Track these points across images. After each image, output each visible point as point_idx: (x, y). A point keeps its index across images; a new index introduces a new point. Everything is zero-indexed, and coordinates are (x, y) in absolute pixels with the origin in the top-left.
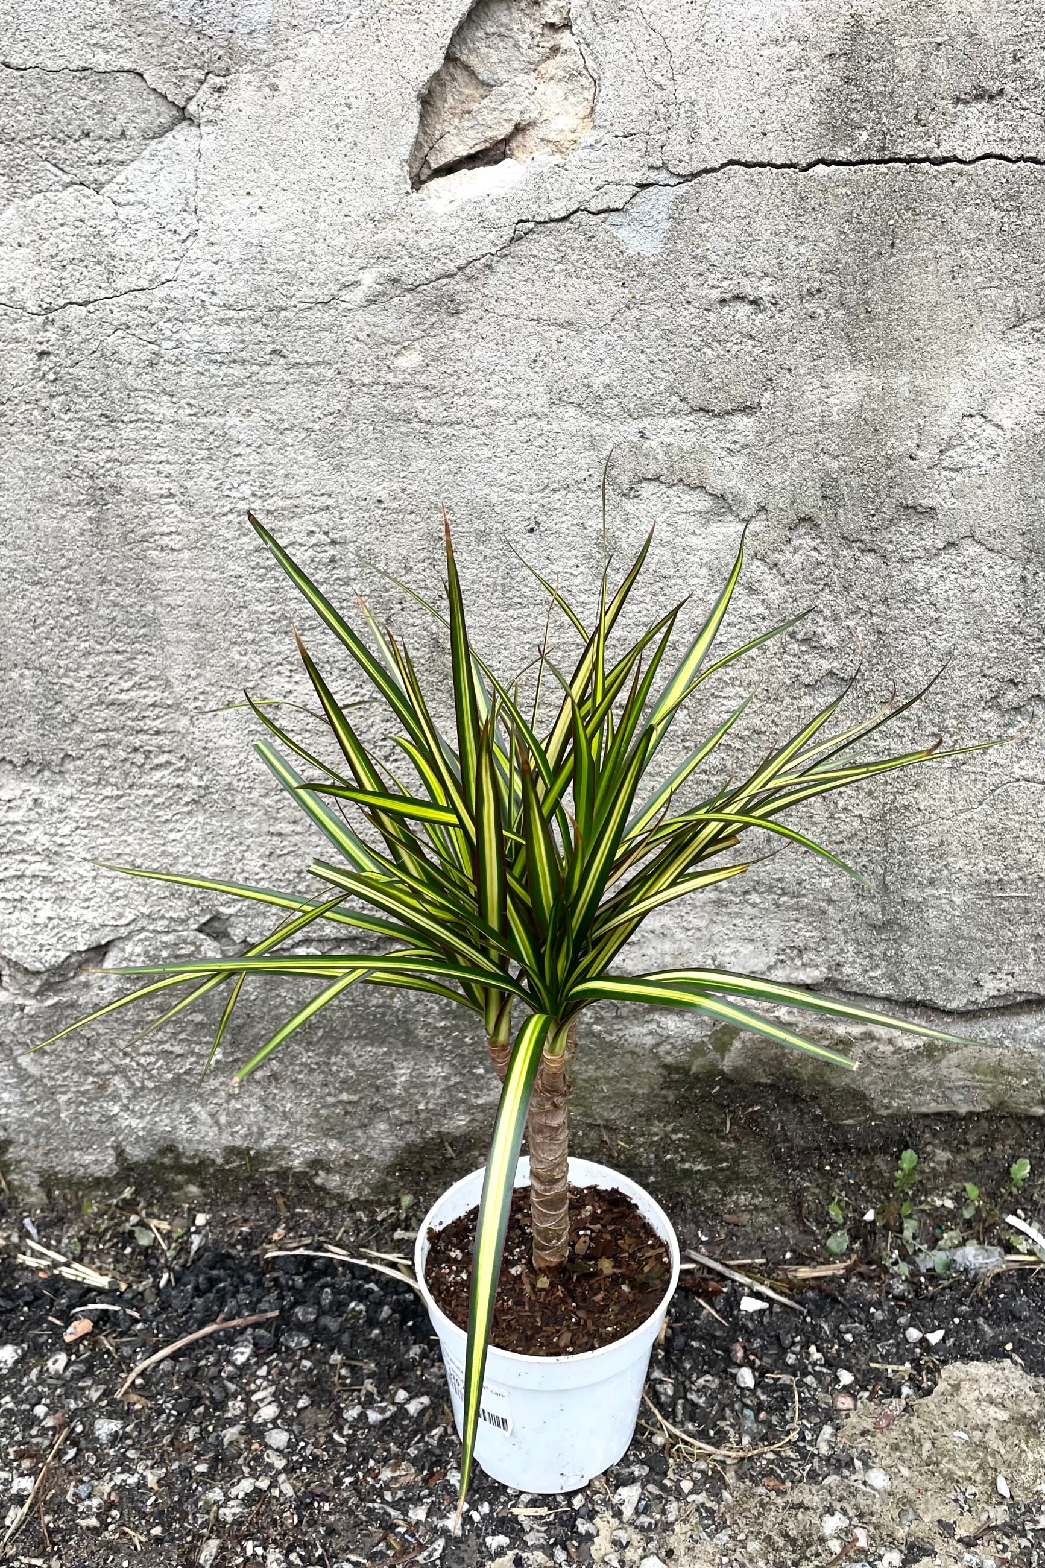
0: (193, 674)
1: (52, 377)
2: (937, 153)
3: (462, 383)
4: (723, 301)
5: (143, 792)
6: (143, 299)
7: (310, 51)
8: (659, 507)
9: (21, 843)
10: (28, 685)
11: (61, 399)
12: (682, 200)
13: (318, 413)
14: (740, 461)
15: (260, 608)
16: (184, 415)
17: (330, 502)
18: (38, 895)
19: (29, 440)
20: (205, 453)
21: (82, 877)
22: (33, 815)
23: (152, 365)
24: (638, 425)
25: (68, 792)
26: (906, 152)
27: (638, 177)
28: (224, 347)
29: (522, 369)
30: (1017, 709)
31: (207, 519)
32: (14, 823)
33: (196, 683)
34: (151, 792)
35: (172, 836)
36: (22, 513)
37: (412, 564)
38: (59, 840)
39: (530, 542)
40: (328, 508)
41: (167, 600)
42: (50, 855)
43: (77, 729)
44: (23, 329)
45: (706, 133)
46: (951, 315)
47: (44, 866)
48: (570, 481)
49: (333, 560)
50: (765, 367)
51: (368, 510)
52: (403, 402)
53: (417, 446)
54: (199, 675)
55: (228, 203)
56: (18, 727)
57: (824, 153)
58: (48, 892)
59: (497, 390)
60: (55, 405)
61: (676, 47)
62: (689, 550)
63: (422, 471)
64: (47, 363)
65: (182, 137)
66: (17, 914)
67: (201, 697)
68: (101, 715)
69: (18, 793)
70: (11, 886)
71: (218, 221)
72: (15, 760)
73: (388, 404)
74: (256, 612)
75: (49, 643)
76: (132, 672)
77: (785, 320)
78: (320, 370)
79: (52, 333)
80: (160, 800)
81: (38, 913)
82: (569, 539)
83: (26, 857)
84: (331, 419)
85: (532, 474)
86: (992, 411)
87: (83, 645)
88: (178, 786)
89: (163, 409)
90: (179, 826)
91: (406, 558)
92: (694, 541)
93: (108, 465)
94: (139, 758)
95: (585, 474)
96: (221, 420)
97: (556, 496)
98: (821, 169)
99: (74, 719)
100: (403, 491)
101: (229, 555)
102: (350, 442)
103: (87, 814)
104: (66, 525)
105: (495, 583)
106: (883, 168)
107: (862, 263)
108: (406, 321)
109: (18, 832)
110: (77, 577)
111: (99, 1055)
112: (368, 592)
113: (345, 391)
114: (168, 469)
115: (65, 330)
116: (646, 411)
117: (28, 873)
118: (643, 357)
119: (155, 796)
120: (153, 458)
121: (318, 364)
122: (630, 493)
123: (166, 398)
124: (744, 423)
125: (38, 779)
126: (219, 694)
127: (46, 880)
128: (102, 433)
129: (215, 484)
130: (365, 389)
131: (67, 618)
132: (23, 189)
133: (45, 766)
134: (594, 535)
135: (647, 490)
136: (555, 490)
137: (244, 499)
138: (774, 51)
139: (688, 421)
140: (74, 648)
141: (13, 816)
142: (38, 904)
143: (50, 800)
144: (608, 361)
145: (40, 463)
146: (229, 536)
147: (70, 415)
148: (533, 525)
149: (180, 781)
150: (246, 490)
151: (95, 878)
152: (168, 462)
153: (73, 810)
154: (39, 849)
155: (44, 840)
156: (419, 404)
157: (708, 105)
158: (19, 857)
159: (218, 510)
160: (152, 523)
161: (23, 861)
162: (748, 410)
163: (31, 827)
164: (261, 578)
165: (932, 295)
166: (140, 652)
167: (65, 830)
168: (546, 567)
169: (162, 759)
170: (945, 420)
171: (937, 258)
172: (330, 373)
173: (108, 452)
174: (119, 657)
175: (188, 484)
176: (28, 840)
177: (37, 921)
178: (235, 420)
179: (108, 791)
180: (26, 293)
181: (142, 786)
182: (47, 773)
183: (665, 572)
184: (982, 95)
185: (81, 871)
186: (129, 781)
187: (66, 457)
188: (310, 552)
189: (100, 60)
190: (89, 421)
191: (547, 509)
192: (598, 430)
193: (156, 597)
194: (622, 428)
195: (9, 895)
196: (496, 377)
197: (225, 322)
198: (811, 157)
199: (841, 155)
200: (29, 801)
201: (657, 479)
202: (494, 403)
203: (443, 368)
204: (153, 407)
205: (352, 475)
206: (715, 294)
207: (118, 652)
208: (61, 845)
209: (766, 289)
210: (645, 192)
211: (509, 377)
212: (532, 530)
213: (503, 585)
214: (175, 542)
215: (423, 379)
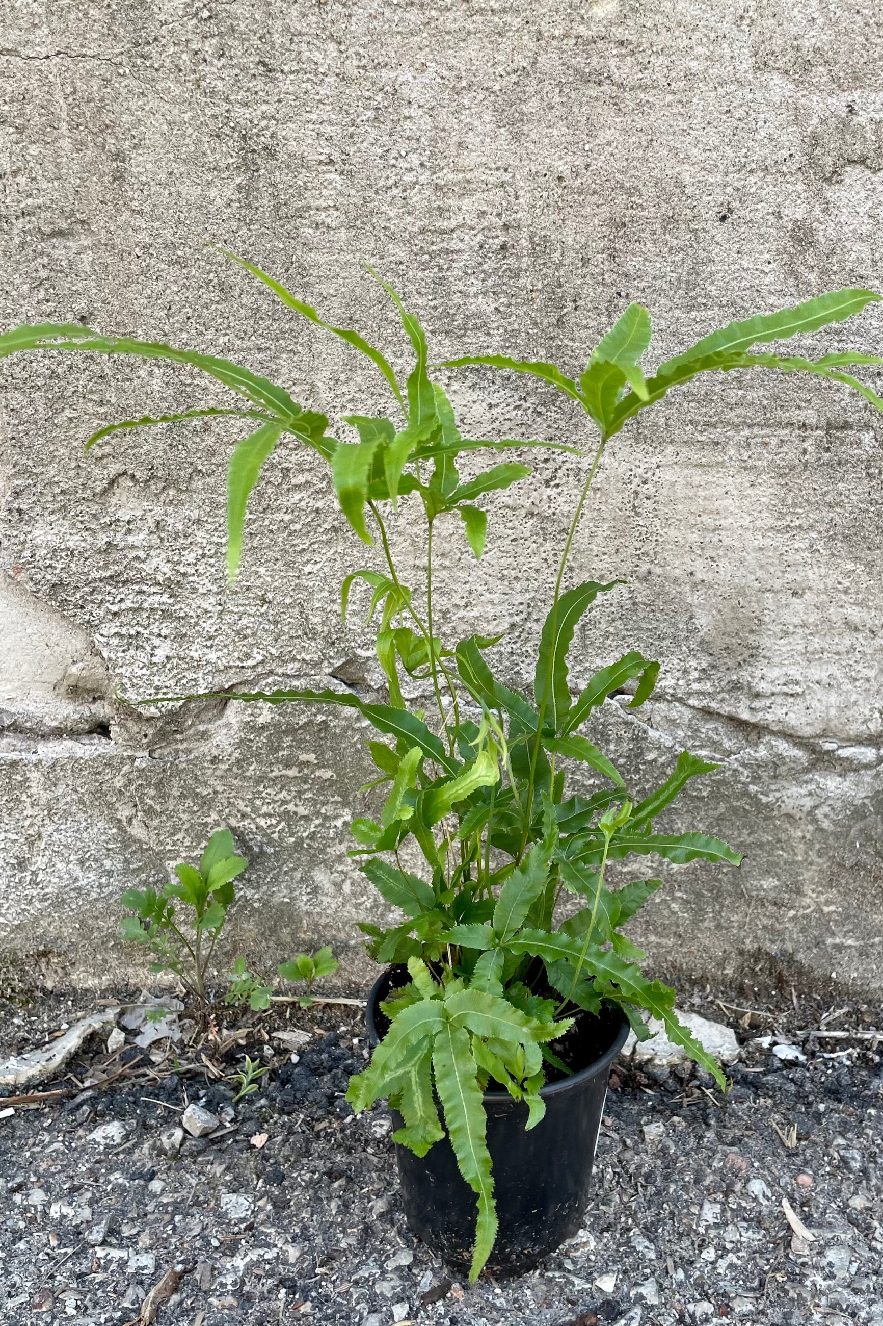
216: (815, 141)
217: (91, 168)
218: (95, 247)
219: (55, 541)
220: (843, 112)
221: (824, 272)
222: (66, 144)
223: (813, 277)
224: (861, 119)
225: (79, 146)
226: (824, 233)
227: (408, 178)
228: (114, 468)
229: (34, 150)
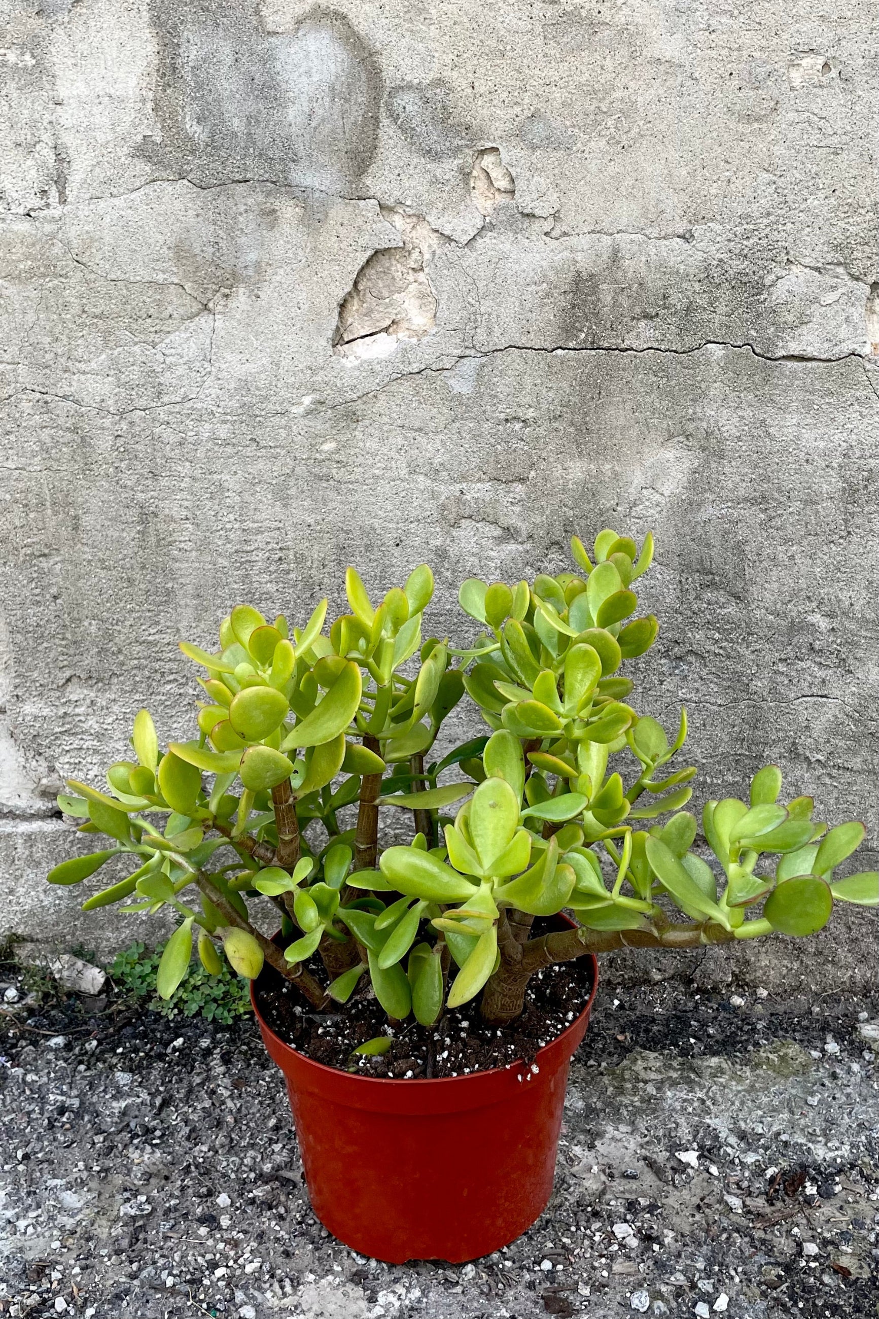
0: (194, 625)
1: (122, 449)
2: (623, 346)
3: (360, 460)
4: (507, 420)
5: (158, 698)
6: (178, 408)
7: (278, 278)
8: (472, 533)
9: (81, 728)
10: (93, 629)
11: (126, 462)
12: (483, 366)
13: (275, 474)
14: (517, 509)
15: (236, 586)
16: (198, 473)
17: (281, 525)
18: (90, 761)
19: (106, 485)
20: (208, 495)
21: (118, 750)
22: (90, 710)
23: (181, 444)
24: (458, 486)
25: (113, 697)
26: (606, 345)
27: (458, 352)
28: (223, 436)
29: (393, 454)
30: (680, 658)
31: (208, 534)
32: (79, 715)
33: (195, 631)
34: (164, 698)
35: (175, 726)
36: (99, 527)
37: (327, 563)
38: (105, 727)
39: (396, 552)
40: (279, 529)
41: (181, 580)
42: (100, 736)
43: (121, 658)
44: (107, 422)
45: (497, 331)
46: (633, 433)
47: (95, 743)
48: (420, 517)
49: (280, 559)
50: (530, 457)
51: (302, 531)
52: (325, 470)
53: (332, 495)
54: (197, 626)
55: (229, 357)
56: (85, 655)
57: (560, 344)
58: (96, 759)
59: (379, 465)
60: (123, 465)
61: (481, 285)
62: (491, 559)
63: (334, 509)
64: (120, 441)
65: (204, 321)
66: (76, 772)
67: (198, 640)
68: (137, 648)
69: (82, 696)
70: (73, 755)
71: (223, 366)
72: (82, 676)
73: (316, 470)
74: (233, 589)
75: (109, 604)
76: (157, 623)
77: (542, 431)
78: (278, 450)
79: (124, 425)
80: (168, 703)
81: (90, 772)
82: (419, 551)
83: (84, 737)
84: (283, 478)
85: (399, 513)
86: (658, 486)
87: (128, 606)
88: (180, 694)
89: (185, 469)
90: (180, 719)
91: (324, 559)
92: (492, 553)
93: (152, 501)
94: (158, 676)
95: (429, 513)
96: (219, 477)
97: (412, 526)
98: (559, 352)
99: (120, 651)
100: (323, 520)
101: (220, 555)
102: (292, 491)
103: (124, 710)
104: (125, 534)
105: (376, 575)
106: (593, 352)
107: (583, 402)
108: (327, 425)
109: (80, 721)
110: (128, 566)
111: (120, 866)
112: (300, 578)
113: (292, 463)
114: (186, 503)
115: (132, 423)
116: (464, 478)
117: (85, 746)
118: (462, 449)
119: (166, 700)
120: (178, 497)
121: (276, 447)
122: (455, 525)
123: (187, 464)
124: (519, 489)
125: (95, 688)
126: (208, 638)
127: (96, 752)
128: (149, 482)
129: (213, 513)
130: (303, 462)
131: (121, 590)
132: (111, 344)
133: (99, 680)
134: (434, 549)
135: (464, 523)
136: (411, 522)
137: (229, 522)
138: (533, 288)
139: (488, 486)
140: (124, 608)
141: (77, 710)
142: (90, 767)
143: (101, 702)
144: (442, 450)
145: (112, 498)
146: (220, 543)
147: (131, 471)
148: (398, 542)
149: (182, 691)
150: (232, 517)
151: (126, 751)
152: (187, 500)
153: (115, 708)
154: (92, 731)
155: (96, 726)
156: (334, 471)
157: (498, 316)
158: (80, 737)
159: (214, 528)
160: (175, 534)
161: (82, 739)
162: (522, 480)
163: (89, 718)
164: (238, 569)
165: (622, 421)
166: (163, 611)
167: (110, 720)
168: (406, 566)
169: (172, 677)
170: (631, 490)
171: (624, 402)
172: (283, 452)
173: (152, 493)
174: (150, 614)
175: (198, 513)
176: (85, 726)
177: (89, 777)
178: (228, 477)
179: (137, 697)
180: (110, 402)
181: (159, 694)
182: (100, 684)
183: (475, 572)
184: (647, 316)
185: (117, 746)
186: (151, 691)
187: (127, 495)
188: (267, 554)
189: (161, 277)
190: (142, 475)
191: (407, 533)
192: (436, 488)
193: (175, 579)
194: (450, 488)
195: (72, 761)
196: (378, 458)
197: (225, 422)
198: (554, 346)
199: (571, 345)
200: (88, 702)
201: (470, 517)
202: (377, 471)
203: (348, 451)
204: (180, 468)
205: (294, 511)
206: (502, 416)
207: (149, 611)
208: (106, 730)
209: (531, 413)
210: (464, 361)
211: (386, 458)
212: (398, 545)
213: (380, 577)
214: (188, 546)
215: (336, 457)
216: (444, 508)
217: (60, 524)
218: (63, 561)
219: (35, 711)
220: (458, 494)
221: (454, 571)
222: (49, 512)
223: (448, 574)
224: (468, 497)
225: (56, 513)
226: (453, 551)
227: (229, 526)
228: (68, 674)
229: (32, 515)
